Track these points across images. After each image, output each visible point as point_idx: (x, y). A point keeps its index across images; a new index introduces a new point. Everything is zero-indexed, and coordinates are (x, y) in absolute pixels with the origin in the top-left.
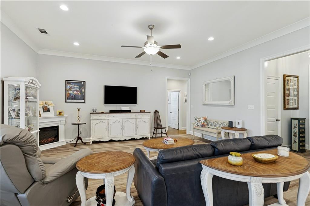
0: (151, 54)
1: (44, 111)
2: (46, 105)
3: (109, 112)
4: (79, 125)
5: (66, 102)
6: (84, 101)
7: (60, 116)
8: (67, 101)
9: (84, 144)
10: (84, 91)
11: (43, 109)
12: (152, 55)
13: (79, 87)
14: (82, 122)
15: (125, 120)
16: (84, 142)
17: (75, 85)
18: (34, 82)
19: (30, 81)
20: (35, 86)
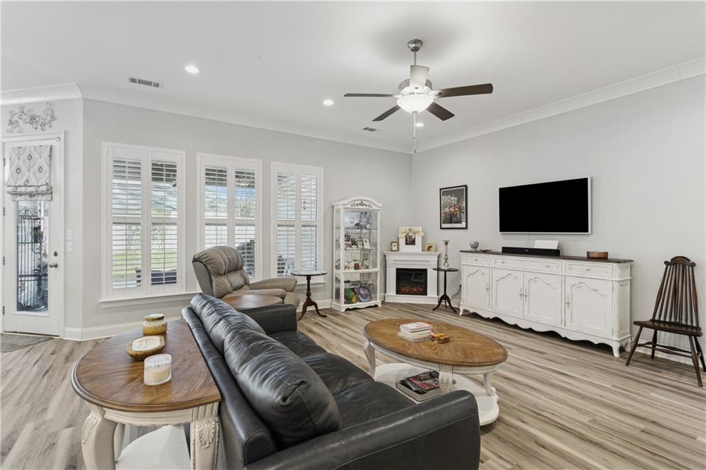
0: (414, 112)
1: (407, 244)
2: (410, 234)
3: (500, 250)
4: (445, 272)
5: (441, 228)
6: (465, 227)
7: (428, 252)
8: (443, 226)
9: (452, 310)
10: (464, 205)
11: (406, 240)
12: (416, 112)
13: (456, 199)
14: (451, 267)
15: (532, 276)
16: (453, 306)
17: (451, 196)
18: (364, 202)
19: (356, 203)
20: (367, 207)
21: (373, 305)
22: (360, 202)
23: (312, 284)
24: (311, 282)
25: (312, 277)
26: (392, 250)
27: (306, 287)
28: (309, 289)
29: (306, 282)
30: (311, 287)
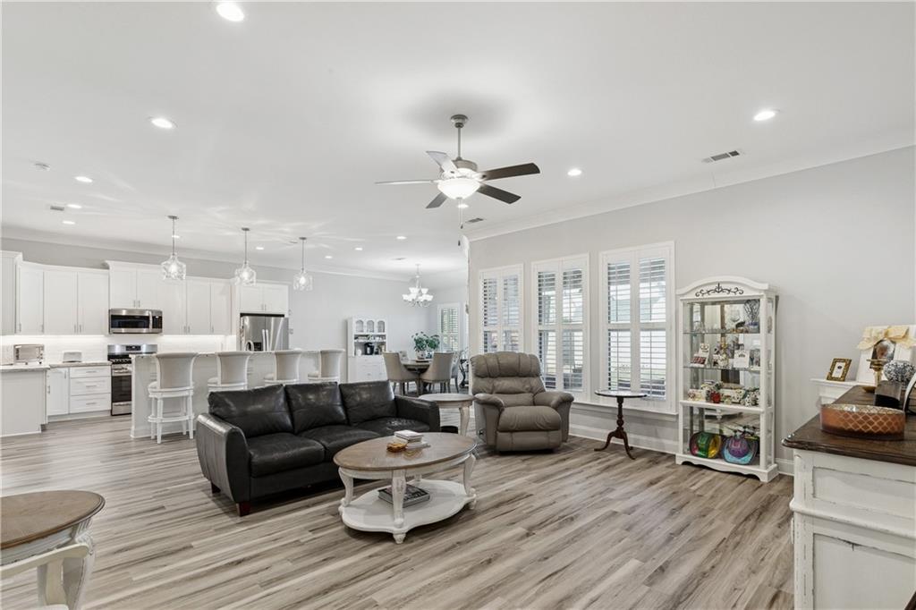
0: (458, 198)
18: (723, 286)
19: (705, 289)
20: (732, 294)
21: (745, 473)
22: (713, 287)
23: (625, 409)
24: (624, 406)
25: (625, 399)
26: (830, 378)
27: (617, 413)
28: (620, 416)
29: (616, 405)
30: (623, 413)
